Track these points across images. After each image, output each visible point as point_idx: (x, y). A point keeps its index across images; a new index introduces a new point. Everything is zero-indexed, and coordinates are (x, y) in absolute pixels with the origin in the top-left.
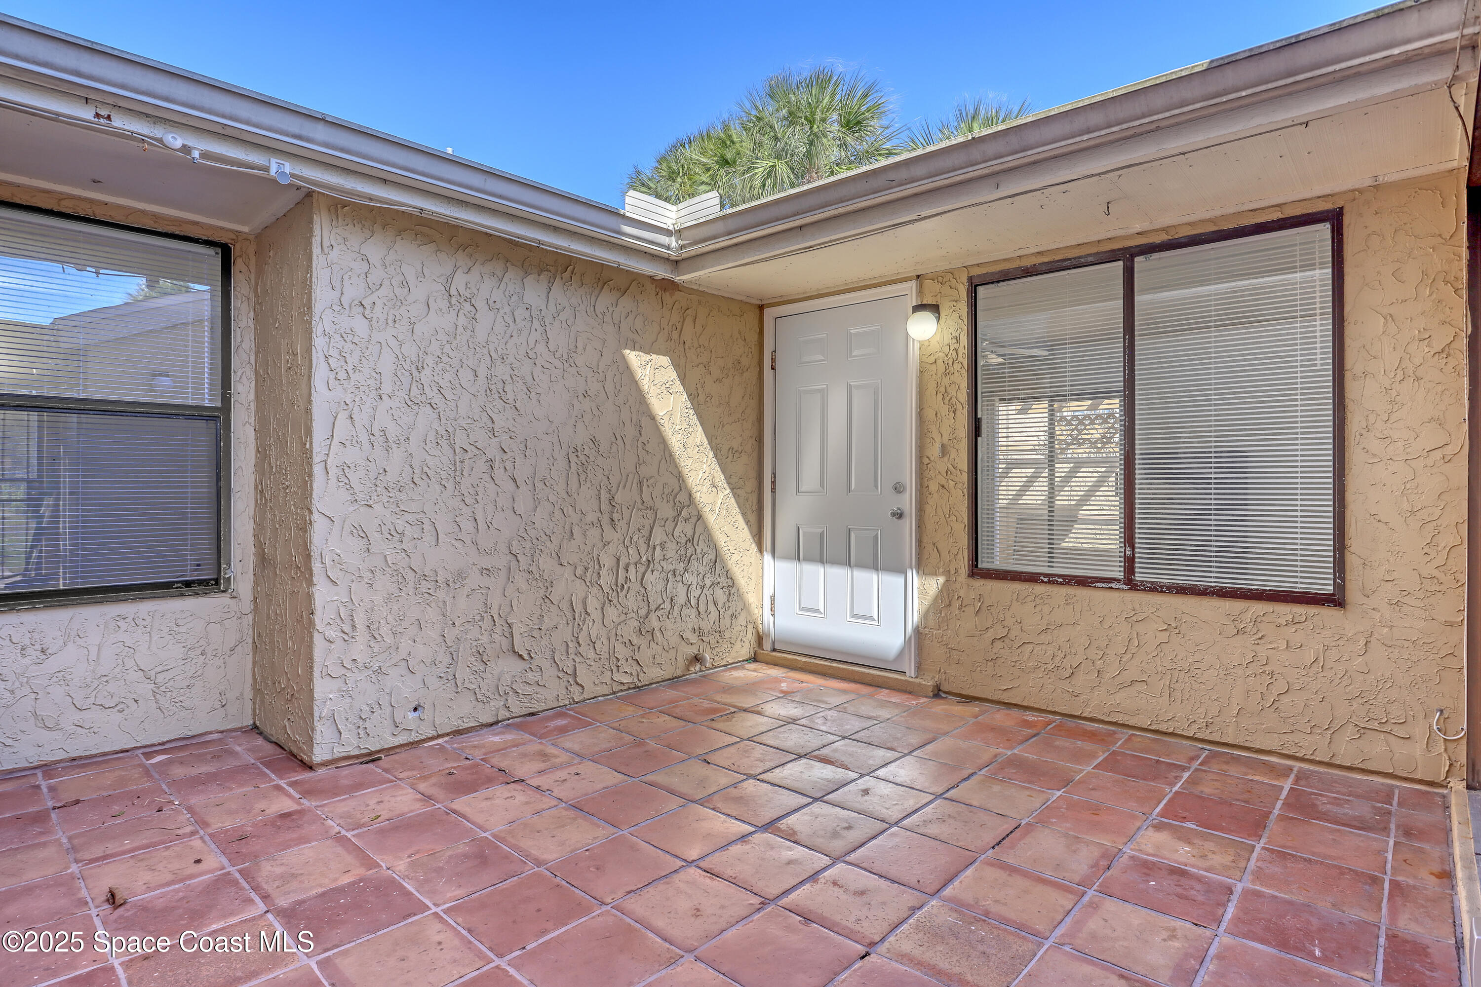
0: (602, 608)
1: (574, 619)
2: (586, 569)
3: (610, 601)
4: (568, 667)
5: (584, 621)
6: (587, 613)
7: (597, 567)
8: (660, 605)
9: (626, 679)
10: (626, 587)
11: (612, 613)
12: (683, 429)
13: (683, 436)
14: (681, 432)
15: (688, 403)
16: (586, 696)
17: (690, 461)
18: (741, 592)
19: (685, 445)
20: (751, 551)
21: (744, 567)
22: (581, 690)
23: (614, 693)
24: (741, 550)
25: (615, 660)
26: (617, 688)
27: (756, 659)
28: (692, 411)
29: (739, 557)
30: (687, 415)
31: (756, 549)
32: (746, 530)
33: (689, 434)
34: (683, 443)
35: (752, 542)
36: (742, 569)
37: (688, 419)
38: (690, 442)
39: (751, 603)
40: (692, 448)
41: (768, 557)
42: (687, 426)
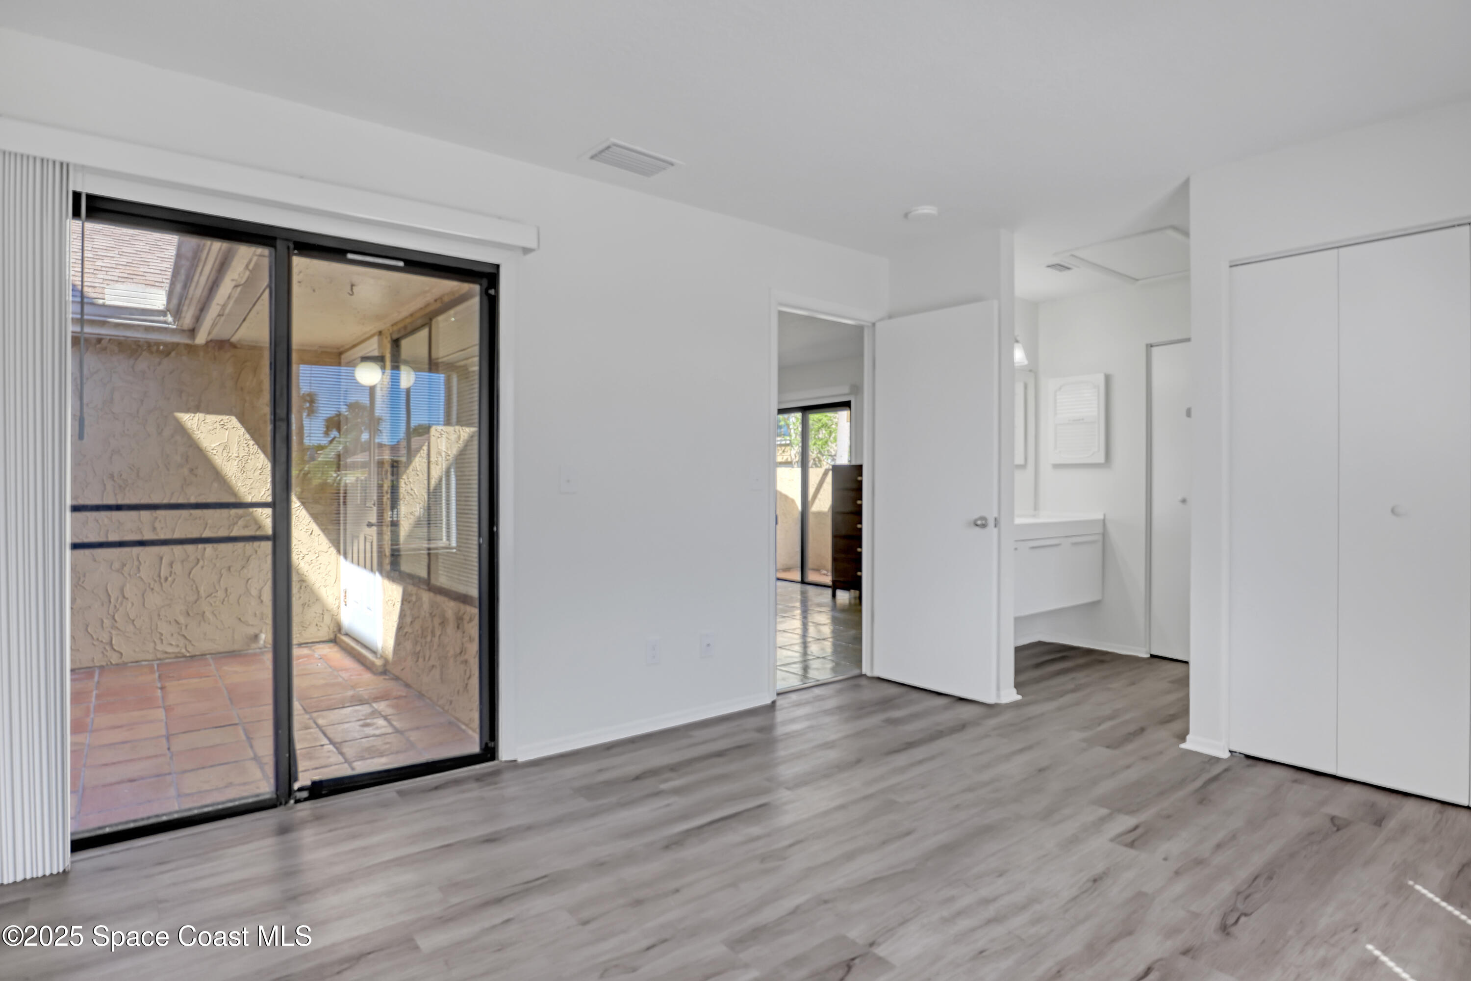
0: (143, 595)
1: (110, 602)
2: (124, 565)
3: (152, 589)
4: (105, 638)
5: (121, 604)
6: (124, 597)
7: (136, 563)
8: (212, 594)
9: (170, 650)
10: (170, 579)
11: (154, 600)
12: (241, 457)
13: (240, 462)
14: (238, 459)
15: (248, 436)
16: (125, 659)
17: (250, 482)
18: (317, 585)
19: (244, 469)
20: (329, 553)
21: (320, 566)
22: (119, 655)
23: (160, 659)
24: (317, 552)
25: (158, 635)
26: (159, 656)
27: (334, 641)
28: (252, 442)
29: (314, 558)
30: (246, 445)
31: (335, 552)
32: (322, 535)
33: (249, 461)
34: (241, 467)
35: (330, 545)
36: (318, 567)
37: (247, 449)
38: (250, 465)
39: (328, 595)
40: (253, 471)
41: (342, 558)
42: (246, 454)
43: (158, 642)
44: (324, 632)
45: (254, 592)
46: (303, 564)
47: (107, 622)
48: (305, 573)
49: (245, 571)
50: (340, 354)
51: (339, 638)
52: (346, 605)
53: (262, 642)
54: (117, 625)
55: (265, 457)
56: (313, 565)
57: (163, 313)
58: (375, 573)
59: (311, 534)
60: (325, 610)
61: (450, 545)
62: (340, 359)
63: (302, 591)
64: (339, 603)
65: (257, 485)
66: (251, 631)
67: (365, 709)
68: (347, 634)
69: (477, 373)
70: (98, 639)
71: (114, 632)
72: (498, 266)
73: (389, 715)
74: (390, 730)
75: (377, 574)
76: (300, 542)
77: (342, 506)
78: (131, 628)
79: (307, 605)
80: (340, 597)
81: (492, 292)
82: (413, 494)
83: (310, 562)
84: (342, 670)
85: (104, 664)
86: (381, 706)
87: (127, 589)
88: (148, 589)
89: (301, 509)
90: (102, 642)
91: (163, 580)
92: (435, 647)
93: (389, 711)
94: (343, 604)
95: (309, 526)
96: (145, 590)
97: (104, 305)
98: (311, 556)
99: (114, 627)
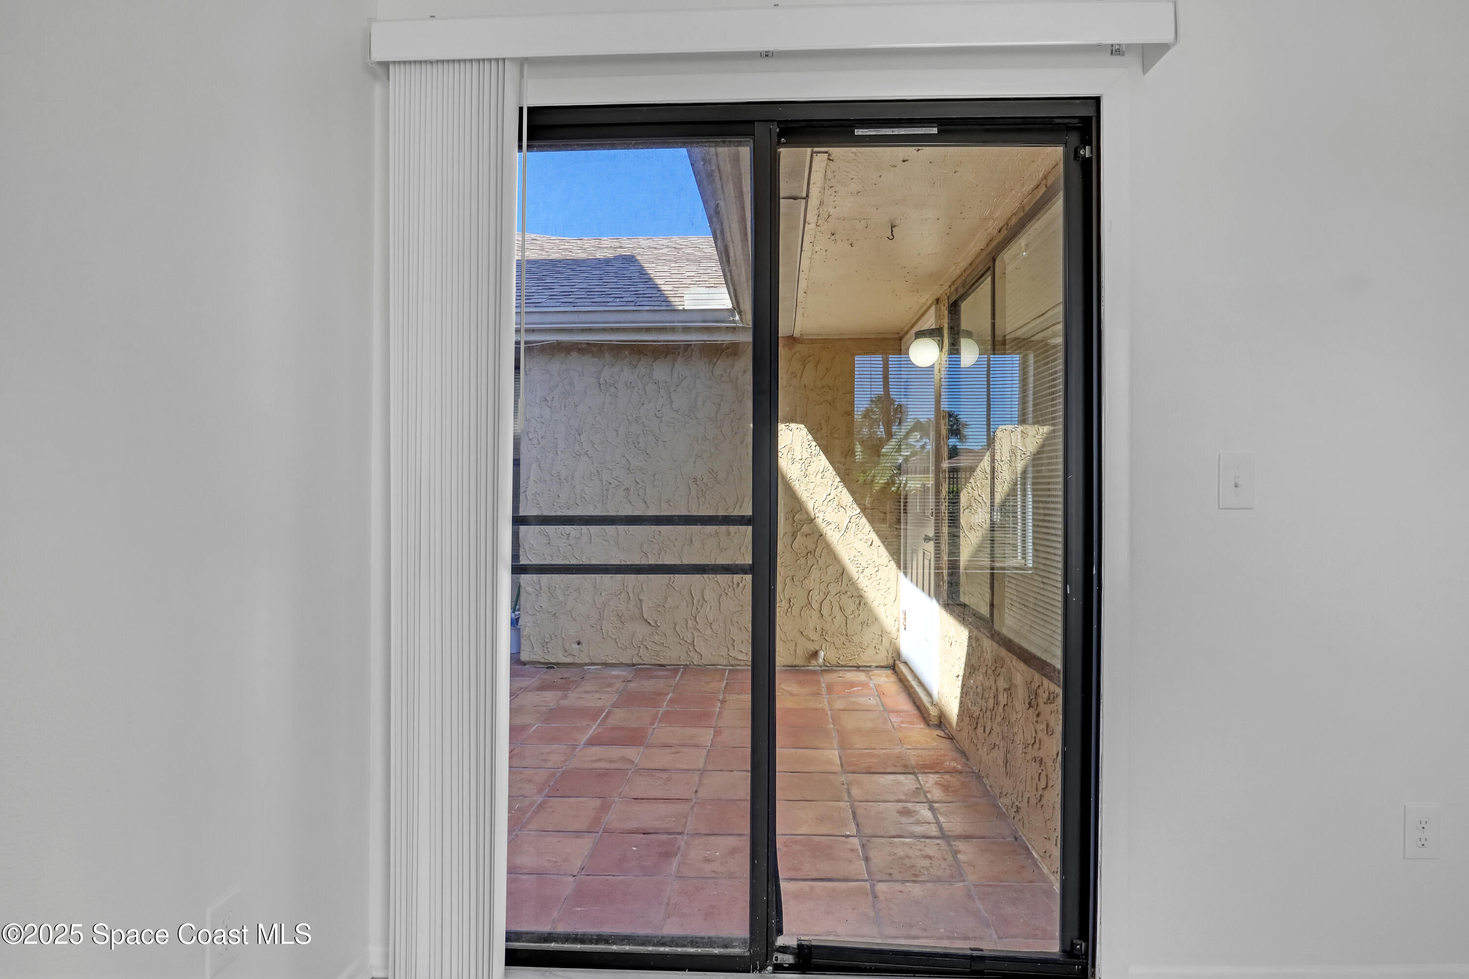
0: (719, 599)
1: (693, 603)
3: (727, 594)
4: (688, 637)
5: (702, 606)
6: (704, 600)
11: (728, 605)
12: (804, 459)
13: (803, 465)
14: (801, 462)
15: (810, 437)
16: (704, 662)
17: (812, 486)
18: (875, 605)
19: (806, 472)
20: (889, 567)
21: (879, 581)
22: (699, 656)
23: (732, 665)
24: (876, 565)
25: (731, 640)
26: (732, 662)
27: (893, 667)
28: (814, 444)
29: (873, 572)
30: (809, 447)
31: (895, 566)
32: (882, 547)
33: (811, 463)
34: (804, 470)
35: (890, 558)
36: (878, 582)
37: (809, 451)
38: (812, 469)
39: (887, 615)
40: (815, 474)
41: (901, 574)
42: (809, 456)
43: (731, 647)
44: (883, 657)
45: (815, 605)
46: (863, 578)
47: (691, 623)
48: (865, 589)
49: (807, 581)
50: (901, 339)
51: (899, 667)
52: (905, 629)
53: (821, 661)
54: (698, 627)
55: (826, 459)
56: (872, 579)
57: (731, 311)
58: (932, 598)
59: (871, 545)
60: (883, 633)
61: (1025, 565)
62: (900, 345)
63: (861, 608)
64: (899, 625)
65: (819, 489)
66: (812, 647)
67: (907, 782)
68: (906, 663)
69: (1061, 348)
70: (683, 639)
71: (696, 634)
72: (1097, 100)
73: (937, 802)
74: (933, 830)
75: (934, 601)
76: (860, 553)
77: (902, 514)
78: (709, 632)
79: (865, 624)
80: (899, 618)
81: (1086, 152)
82: (981, 501)
83: (869, 576)
84: (893, 712)
85: (688, 663)
86: (929, 781)
87: (707, 592)
88: (723, 593)
89: (861, 516)
90: (686, 641)
91: (735, 586)
92: (999, 719)
93: (937, 794)
94: (902, 627)
95: (869, 536)
96: (721, 595)
97: (684, 310)
98: (871, 570)
99: (695, 628)
